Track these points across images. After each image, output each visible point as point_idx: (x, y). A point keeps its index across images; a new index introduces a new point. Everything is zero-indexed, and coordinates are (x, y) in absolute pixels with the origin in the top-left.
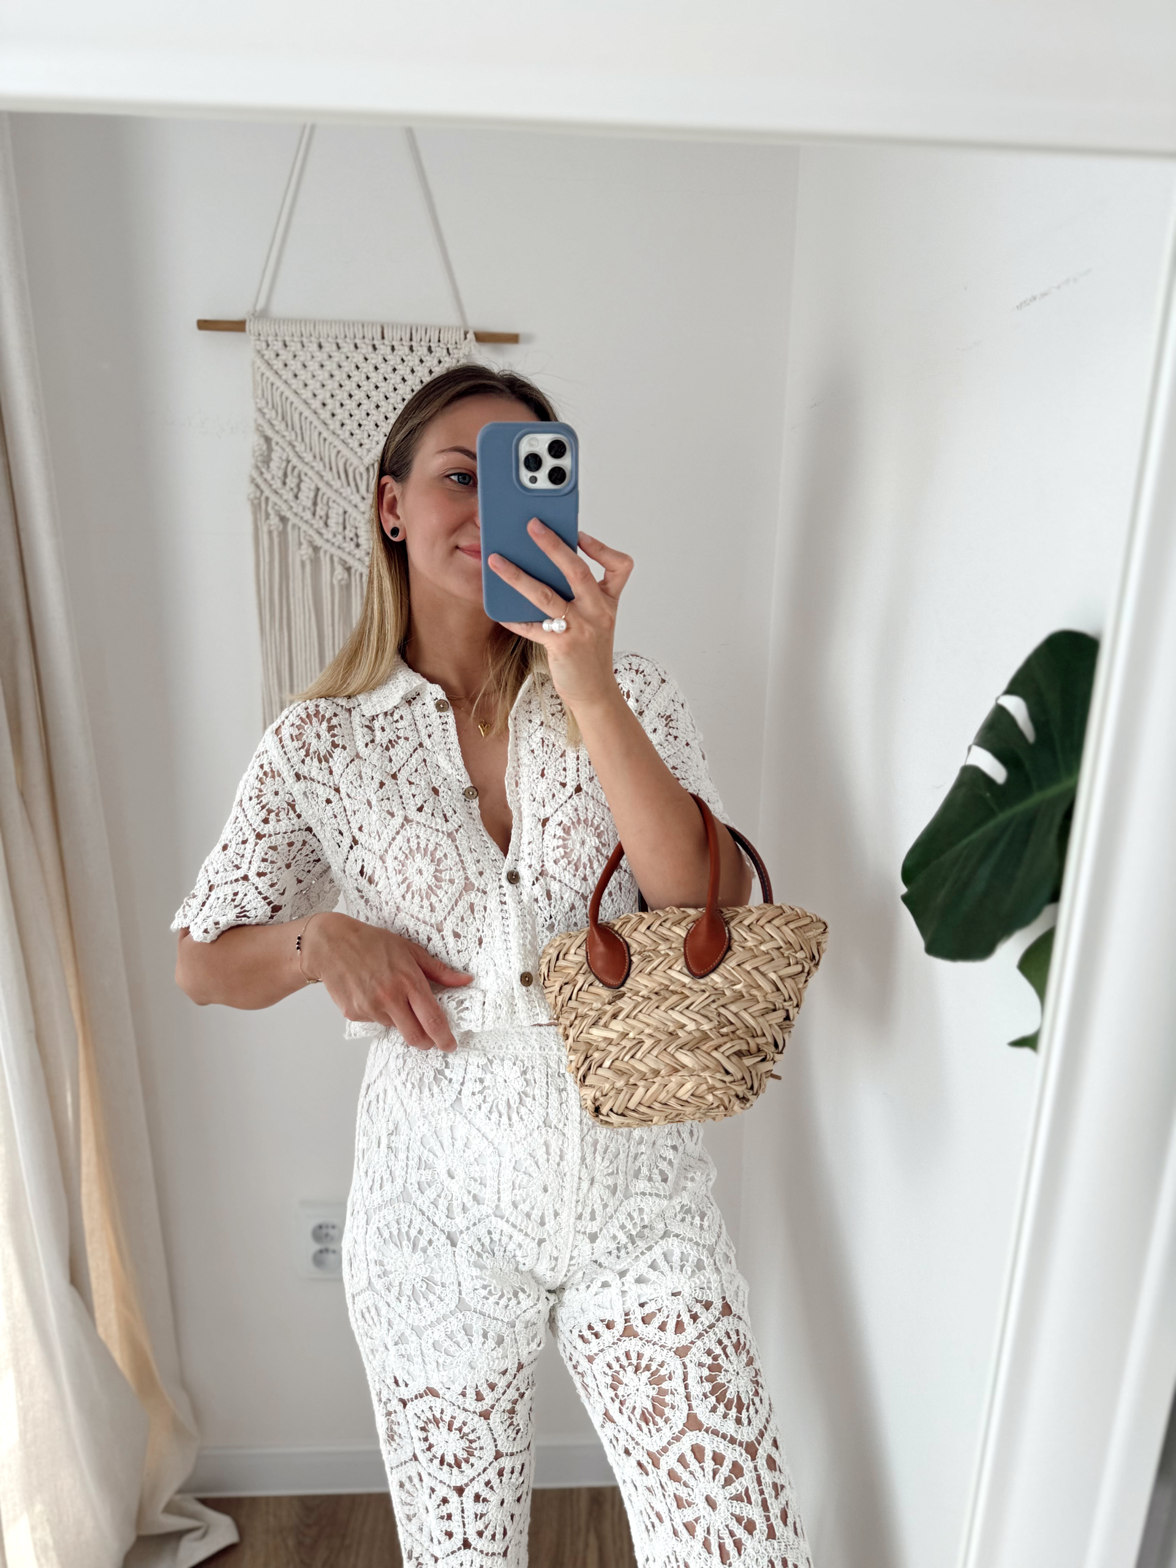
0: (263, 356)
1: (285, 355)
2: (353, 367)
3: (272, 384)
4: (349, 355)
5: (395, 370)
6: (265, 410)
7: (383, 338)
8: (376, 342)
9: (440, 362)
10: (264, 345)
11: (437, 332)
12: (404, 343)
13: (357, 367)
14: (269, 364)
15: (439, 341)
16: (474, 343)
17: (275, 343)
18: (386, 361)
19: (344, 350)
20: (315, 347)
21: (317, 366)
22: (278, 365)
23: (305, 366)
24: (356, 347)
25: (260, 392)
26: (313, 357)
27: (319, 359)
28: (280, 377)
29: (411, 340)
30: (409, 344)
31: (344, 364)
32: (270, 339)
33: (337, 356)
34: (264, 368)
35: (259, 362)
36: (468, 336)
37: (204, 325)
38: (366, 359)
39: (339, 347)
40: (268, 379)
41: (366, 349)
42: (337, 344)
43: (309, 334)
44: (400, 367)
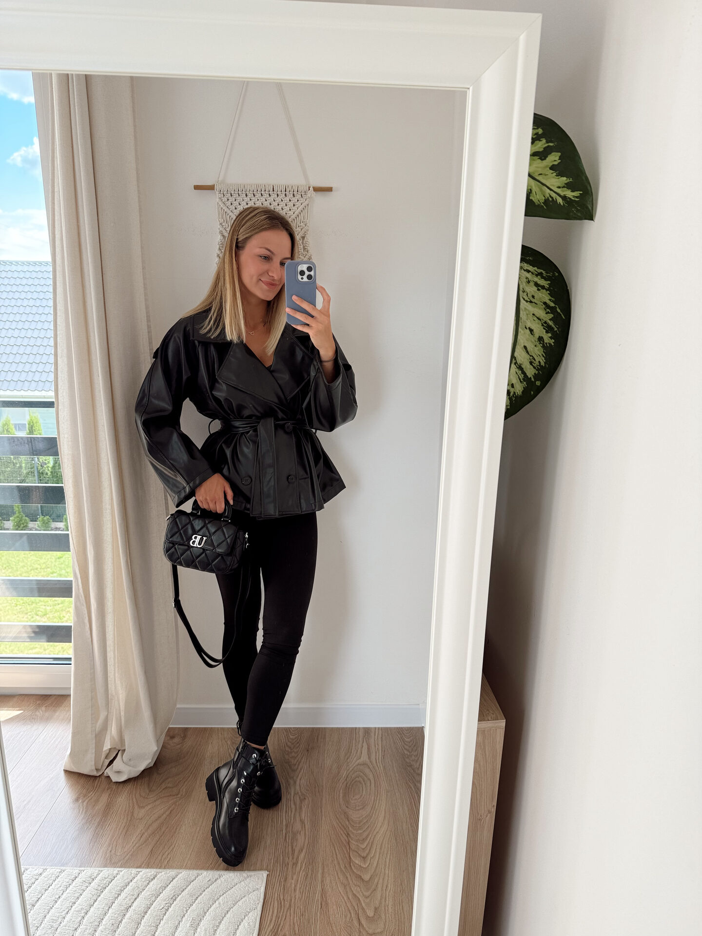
0: (222, 200)
1: (232, 199)
3: (226, 213)
4: (259, 198)
5: (278, 205)
6: (223, 224)
7: (273, 191)
8: (270, 193)
9: (298, 201)
10: (222, 195)
12: (282, 193)
15: (298, 192)
18: (275, 201)
20: (244, 195)
22: (228, 204)
23: (239, 204)
24: (262, 195)
25: (221, 216)
26: (243, 200)
28: (230, 209)
29: (286, 191)
30: (286, 193)
32: (225, 192)
33: (254, 199)
34: (222, 205)
35: (220, 203)
36: (310, 189)
37: (197, 187)
38: (266, 200)
39: (254, 196)
40: (224, 210)
41: (266, 196)
42: (254, 194)
43: (242, 191)
44: (281, 203)
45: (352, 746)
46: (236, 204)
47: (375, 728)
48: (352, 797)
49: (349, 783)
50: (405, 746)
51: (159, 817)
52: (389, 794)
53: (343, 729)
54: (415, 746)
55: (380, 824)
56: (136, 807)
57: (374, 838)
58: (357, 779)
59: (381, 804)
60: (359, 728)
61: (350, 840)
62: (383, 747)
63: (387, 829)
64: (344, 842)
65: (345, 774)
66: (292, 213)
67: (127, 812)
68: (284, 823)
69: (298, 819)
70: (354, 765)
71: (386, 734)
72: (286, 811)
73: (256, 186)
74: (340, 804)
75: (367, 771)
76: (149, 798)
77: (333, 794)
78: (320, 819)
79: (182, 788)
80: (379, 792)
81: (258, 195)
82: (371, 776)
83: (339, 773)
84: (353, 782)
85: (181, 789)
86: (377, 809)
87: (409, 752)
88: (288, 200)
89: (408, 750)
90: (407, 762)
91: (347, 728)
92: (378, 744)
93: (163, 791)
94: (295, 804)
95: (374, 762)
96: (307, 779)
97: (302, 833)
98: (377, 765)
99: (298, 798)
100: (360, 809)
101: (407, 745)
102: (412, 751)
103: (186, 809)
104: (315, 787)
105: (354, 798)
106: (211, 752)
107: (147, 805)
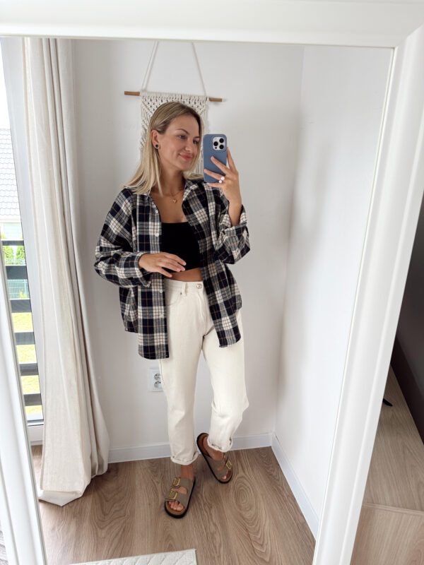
0: (144, 104)
1: (151, 103)
6: (145, 121)
7: (182, 99)
9: (198, 107)
10: (145, 100)
11: (198, 98)
14: (146, 106)
16: (209, 101)
17: (148, 99)
20: (160, 100)
25: (143, 115)
28: (149, 110)
30: (190, 101)
36: (207, 99)
37: (127, 93)
40: (146, 111)
43: (158, 96)
46: (154, 107)
51: (117, 534)
52: (264, 497)
54: (269, 460)
55: (264, 519)
56: (98, 529)
58: (241, 488)
59: (261, 505)
61: (249, 534)
62: (251, 463)
63: (270, 522)
64: (246, 536)
65: (232, 486)
68: (203, 527)
69: (211, 523)
70: (236, 479)
71: (250, 454)
72: (202, 518)
73: (169, 94)
74: (235, 508)
75: (245, 481)
76: (105, 521)
78: (226, 521)
79: (127, 510)
80: (257, 496)
82: (249, 485)
84: (239, 490)
86: (259, 509)
89: (266, 464)
90: (268, 472)
92: (247, 461)
93: (114, 514)
94: (206, 512)
98: (250, 476)
100: (249, 510)
102: (269, 465)
103: (134, 526)
104: (216, 498)
105: (243, 502)
107: (106, 526)
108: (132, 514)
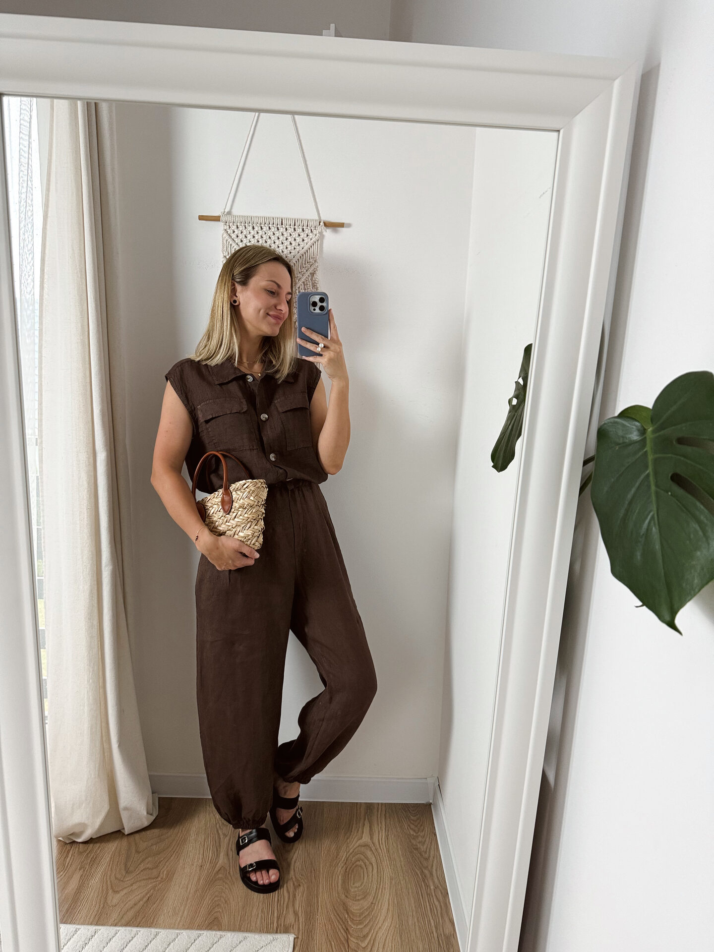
0: (227, 232)
1: (238, 231)
2: (268, 237)
3: (231, 245)
4: (266, 232)
5: (287, 239)
7: (282, 224)
8: (278, 226)
9: (308, 236)
10: (228, 227)
11: (307, 222)
12: (291, 226)
13: (270, 238)
14: (230, 236)
15: (307, 226)
16: (323, 226)
17: (233, 226)
19: (264, 230)
20: (251, 227)
21: (252, 237)
22: (234, 236)
23: (246, 237)
24: (270, 228)
25: (225, 249)
26: (250, 233)
27: (252, 234)
28: (235, 241)
29: (295, 225)
30: (296, 227)
31: (264, 236)
32: (231, 224)
33: (261, 233)
34: (227, 237)
35: (225, 235)
36: (321, 223)
37: (202, 218)
38: (274, 234)
39: (262, 229)
40: (229, 242)
41: (274, 229)
42: (261, 227)
43: (248, 222)
44: (289, 238)
45: (353, 824)
46: (241, 236)
47: (378, 804)
48: (352, 884)
49: (349, 868)
50: (412, 826)
51: (135, 905)
52: (393, 882)
53: (342, 803)
54: (421, 825)
55: (382, 918)
56: (110, 892)
57: (377, 934)
58: (357, 863)
59: (384, 894)
60: (361, 803)
61: (349, 937)
62: (387, 827)
63: (392, 923)
64: (343, 939)
65: (344, 857)
66: (301, 248)
67: (99, 898)
68: (276, 915)
69: (291, 910)
70: (355, 847)
71: (390, 812)
72: (278, 900)
73: (264, 218)
74: (338, 893)
75: (369, 853)
76: (125, 881)
77: (330, 882)
78: (316, 910)
79: (163, 870)
80: (382, 879)
81: (265, 228)
82: (373, 860)
83: (338, 855)
84: (354, 865)
85: (161, 872)
86: (379, 900)
87: (416, 833)
88: (297, 235)
89: (414, 831)
90: (413, 844)
91: (347, 803)
92: (381, 823)
93: (142, 873)
94: (288, 892)
95: (377, 844)
96: (302, 862)
97: (296, 927)
98: (380, 846)
99: (292, 885)
100: (361, 899)
101: (413, 824)
102: (418, 832)
103: (166, 895)
104: (311, 872)
105: (354, 886)
106: (197, 827)
107: (122, 890)
108: (170, 877)
